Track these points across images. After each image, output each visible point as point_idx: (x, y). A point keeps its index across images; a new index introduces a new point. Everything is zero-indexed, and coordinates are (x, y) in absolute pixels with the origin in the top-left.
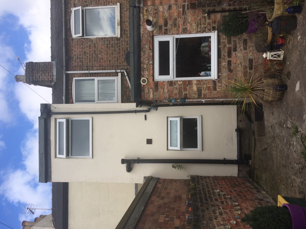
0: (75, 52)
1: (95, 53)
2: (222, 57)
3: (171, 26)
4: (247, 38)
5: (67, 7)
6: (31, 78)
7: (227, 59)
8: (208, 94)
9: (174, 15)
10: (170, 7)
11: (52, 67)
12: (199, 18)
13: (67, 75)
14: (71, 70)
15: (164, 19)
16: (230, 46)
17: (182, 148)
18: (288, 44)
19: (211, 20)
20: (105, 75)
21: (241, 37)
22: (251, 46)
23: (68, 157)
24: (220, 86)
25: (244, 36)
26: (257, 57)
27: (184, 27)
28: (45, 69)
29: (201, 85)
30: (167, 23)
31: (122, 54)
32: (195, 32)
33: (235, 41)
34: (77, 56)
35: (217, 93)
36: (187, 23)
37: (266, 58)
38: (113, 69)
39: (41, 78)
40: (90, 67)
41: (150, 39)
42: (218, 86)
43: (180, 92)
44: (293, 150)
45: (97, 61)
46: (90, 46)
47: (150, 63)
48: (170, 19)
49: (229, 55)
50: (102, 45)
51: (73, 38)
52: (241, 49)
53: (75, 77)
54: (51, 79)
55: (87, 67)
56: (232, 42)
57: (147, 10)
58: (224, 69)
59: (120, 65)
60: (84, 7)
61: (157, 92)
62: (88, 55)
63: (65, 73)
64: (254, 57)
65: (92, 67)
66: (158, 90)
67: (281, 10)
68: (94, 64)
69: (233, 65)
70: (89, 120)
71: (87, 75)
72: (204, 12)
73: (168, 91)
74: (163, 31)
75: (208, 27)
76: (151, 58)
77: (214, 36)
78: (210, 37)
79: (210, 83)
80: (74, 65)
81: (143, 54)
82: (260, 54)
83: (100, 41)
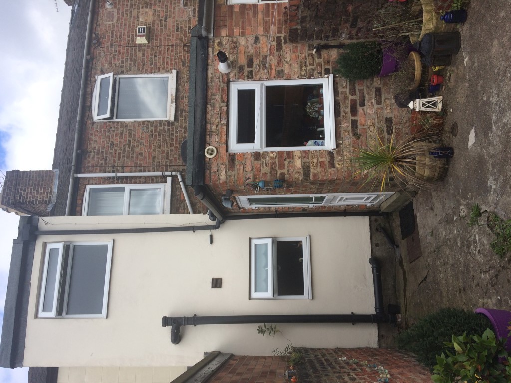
0: (94, 143)
1: (129, 145)
2: (342, 114)
3: (258, 67)
4: (381, 86)
5: (89, 74)
6: (12, 198)
7: (351, 118)
8: (321, 173)
9: (263, 51)
10: (257, 40)
11: (52, 179)
12: (303, 55)
13: (77, 180)
14: (84, 172)
15: (247, 56)
16: (354, 97)
17: (276, 295)
18: (449, 81)
19: (322, 60)
20: (143, 180)
21: (371, 84)
22: (388, 99)
23: (60, 317)
24: (340, 161)
25: (375, 84)
26: (399, 115)
27: (280, 69)
28: (39, 181)
29: (308, 158)
30: (252, 63)
31: (176, 147)
32: (296, 77)
33: (362, 91)
34: (99, 150)
35: (336, 171)
36: (284, 63)
37: (414, 109)
38: (158, 170)
39: (30, 197)
40: (118, 166)
41: (223, 85)
42: (338, 161)
43: (273, 170)
44: (474, 252)
45: (132, 157)
46: (122, 134)
47: (222, 122)
48: (257, 57)
49: (354, 111)
50: (142, 133)
51: (94, 121)
52: (372, 103)
53: (90, 184)
54: (48, 200)
55: (113, 166)
56: (358, 93)
57: (219, 43)
58: (347, 133)
59: (171, 164)
60: (118, 74)
61: (233, 170)
62: (117, 148)
63: (73, 176)
64: (395, 115)
65: (123, 167)
66: (234, 166)
67: (434, 21)
68: (127, 163)
69: (360, 127)
70: (106, 247)
71: (111, 180)
72: (311, 47)
73: (252, 168)
74: (245, 74)
75: (318, 69)
76: (224, 115)
77: (327, 84)
78: (321, 86)
79: (325, 156)
80: (90, 164)
81: (210, 109)
82: (403, 111)
83: (139, 126)
